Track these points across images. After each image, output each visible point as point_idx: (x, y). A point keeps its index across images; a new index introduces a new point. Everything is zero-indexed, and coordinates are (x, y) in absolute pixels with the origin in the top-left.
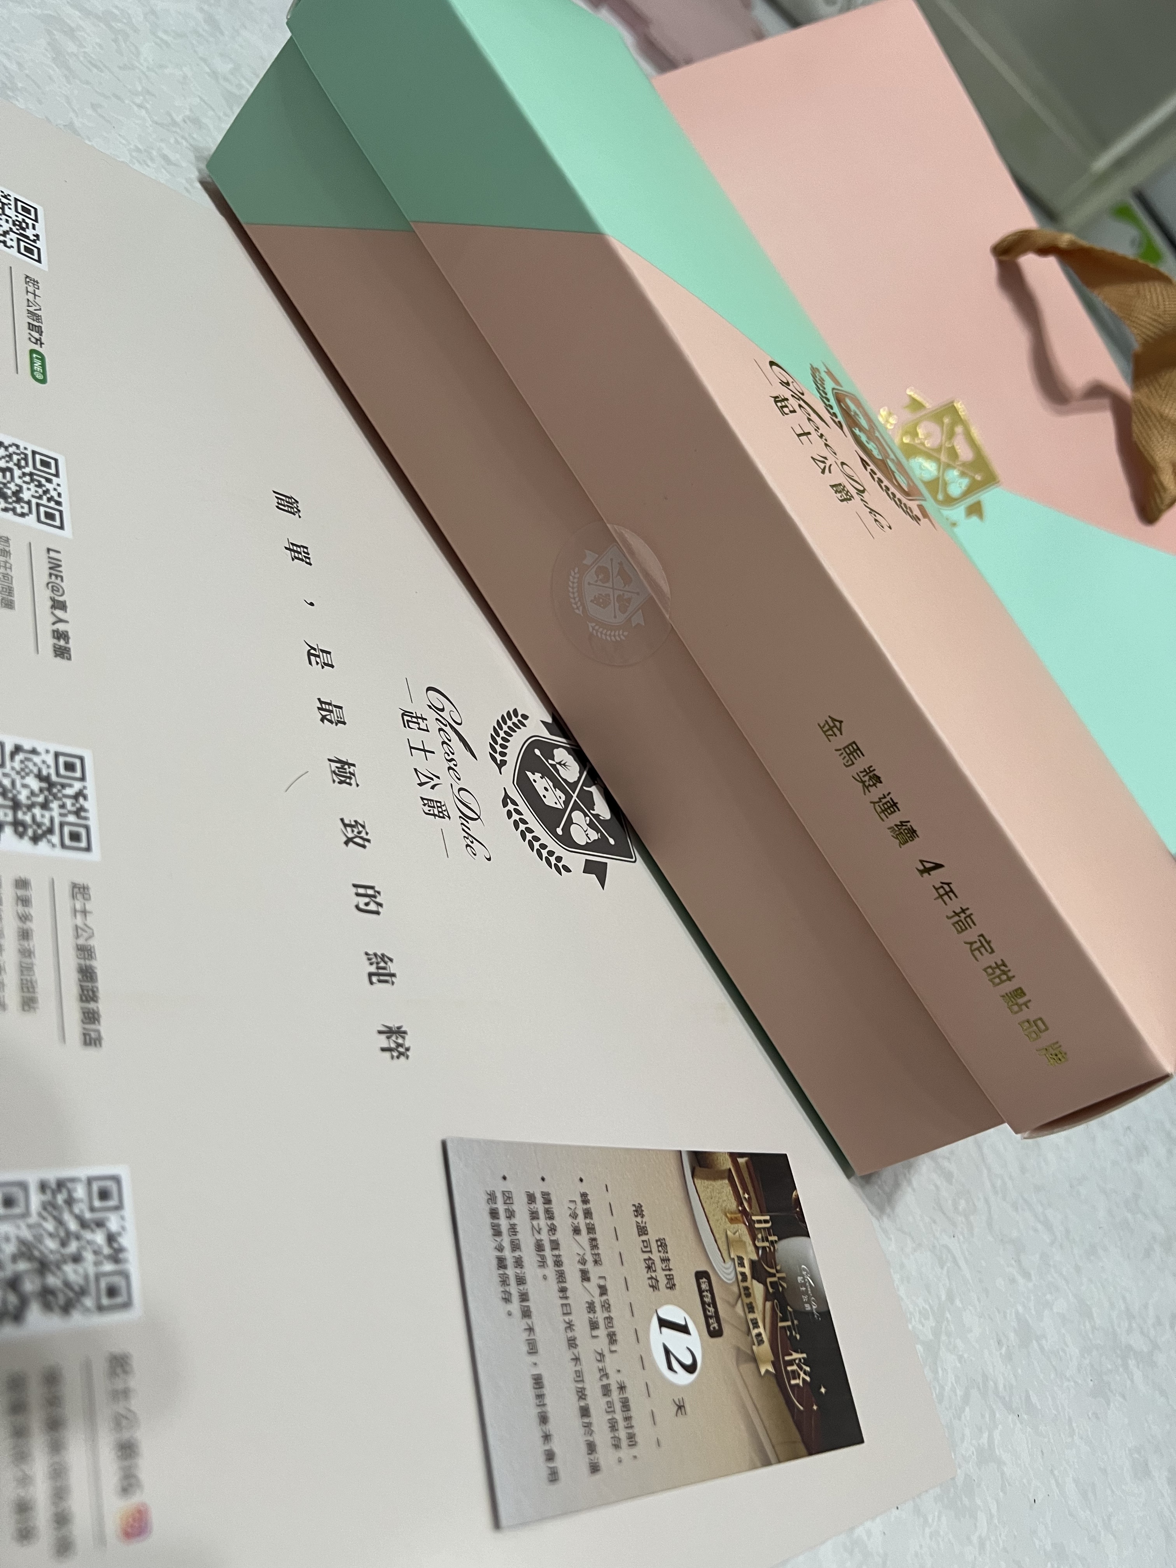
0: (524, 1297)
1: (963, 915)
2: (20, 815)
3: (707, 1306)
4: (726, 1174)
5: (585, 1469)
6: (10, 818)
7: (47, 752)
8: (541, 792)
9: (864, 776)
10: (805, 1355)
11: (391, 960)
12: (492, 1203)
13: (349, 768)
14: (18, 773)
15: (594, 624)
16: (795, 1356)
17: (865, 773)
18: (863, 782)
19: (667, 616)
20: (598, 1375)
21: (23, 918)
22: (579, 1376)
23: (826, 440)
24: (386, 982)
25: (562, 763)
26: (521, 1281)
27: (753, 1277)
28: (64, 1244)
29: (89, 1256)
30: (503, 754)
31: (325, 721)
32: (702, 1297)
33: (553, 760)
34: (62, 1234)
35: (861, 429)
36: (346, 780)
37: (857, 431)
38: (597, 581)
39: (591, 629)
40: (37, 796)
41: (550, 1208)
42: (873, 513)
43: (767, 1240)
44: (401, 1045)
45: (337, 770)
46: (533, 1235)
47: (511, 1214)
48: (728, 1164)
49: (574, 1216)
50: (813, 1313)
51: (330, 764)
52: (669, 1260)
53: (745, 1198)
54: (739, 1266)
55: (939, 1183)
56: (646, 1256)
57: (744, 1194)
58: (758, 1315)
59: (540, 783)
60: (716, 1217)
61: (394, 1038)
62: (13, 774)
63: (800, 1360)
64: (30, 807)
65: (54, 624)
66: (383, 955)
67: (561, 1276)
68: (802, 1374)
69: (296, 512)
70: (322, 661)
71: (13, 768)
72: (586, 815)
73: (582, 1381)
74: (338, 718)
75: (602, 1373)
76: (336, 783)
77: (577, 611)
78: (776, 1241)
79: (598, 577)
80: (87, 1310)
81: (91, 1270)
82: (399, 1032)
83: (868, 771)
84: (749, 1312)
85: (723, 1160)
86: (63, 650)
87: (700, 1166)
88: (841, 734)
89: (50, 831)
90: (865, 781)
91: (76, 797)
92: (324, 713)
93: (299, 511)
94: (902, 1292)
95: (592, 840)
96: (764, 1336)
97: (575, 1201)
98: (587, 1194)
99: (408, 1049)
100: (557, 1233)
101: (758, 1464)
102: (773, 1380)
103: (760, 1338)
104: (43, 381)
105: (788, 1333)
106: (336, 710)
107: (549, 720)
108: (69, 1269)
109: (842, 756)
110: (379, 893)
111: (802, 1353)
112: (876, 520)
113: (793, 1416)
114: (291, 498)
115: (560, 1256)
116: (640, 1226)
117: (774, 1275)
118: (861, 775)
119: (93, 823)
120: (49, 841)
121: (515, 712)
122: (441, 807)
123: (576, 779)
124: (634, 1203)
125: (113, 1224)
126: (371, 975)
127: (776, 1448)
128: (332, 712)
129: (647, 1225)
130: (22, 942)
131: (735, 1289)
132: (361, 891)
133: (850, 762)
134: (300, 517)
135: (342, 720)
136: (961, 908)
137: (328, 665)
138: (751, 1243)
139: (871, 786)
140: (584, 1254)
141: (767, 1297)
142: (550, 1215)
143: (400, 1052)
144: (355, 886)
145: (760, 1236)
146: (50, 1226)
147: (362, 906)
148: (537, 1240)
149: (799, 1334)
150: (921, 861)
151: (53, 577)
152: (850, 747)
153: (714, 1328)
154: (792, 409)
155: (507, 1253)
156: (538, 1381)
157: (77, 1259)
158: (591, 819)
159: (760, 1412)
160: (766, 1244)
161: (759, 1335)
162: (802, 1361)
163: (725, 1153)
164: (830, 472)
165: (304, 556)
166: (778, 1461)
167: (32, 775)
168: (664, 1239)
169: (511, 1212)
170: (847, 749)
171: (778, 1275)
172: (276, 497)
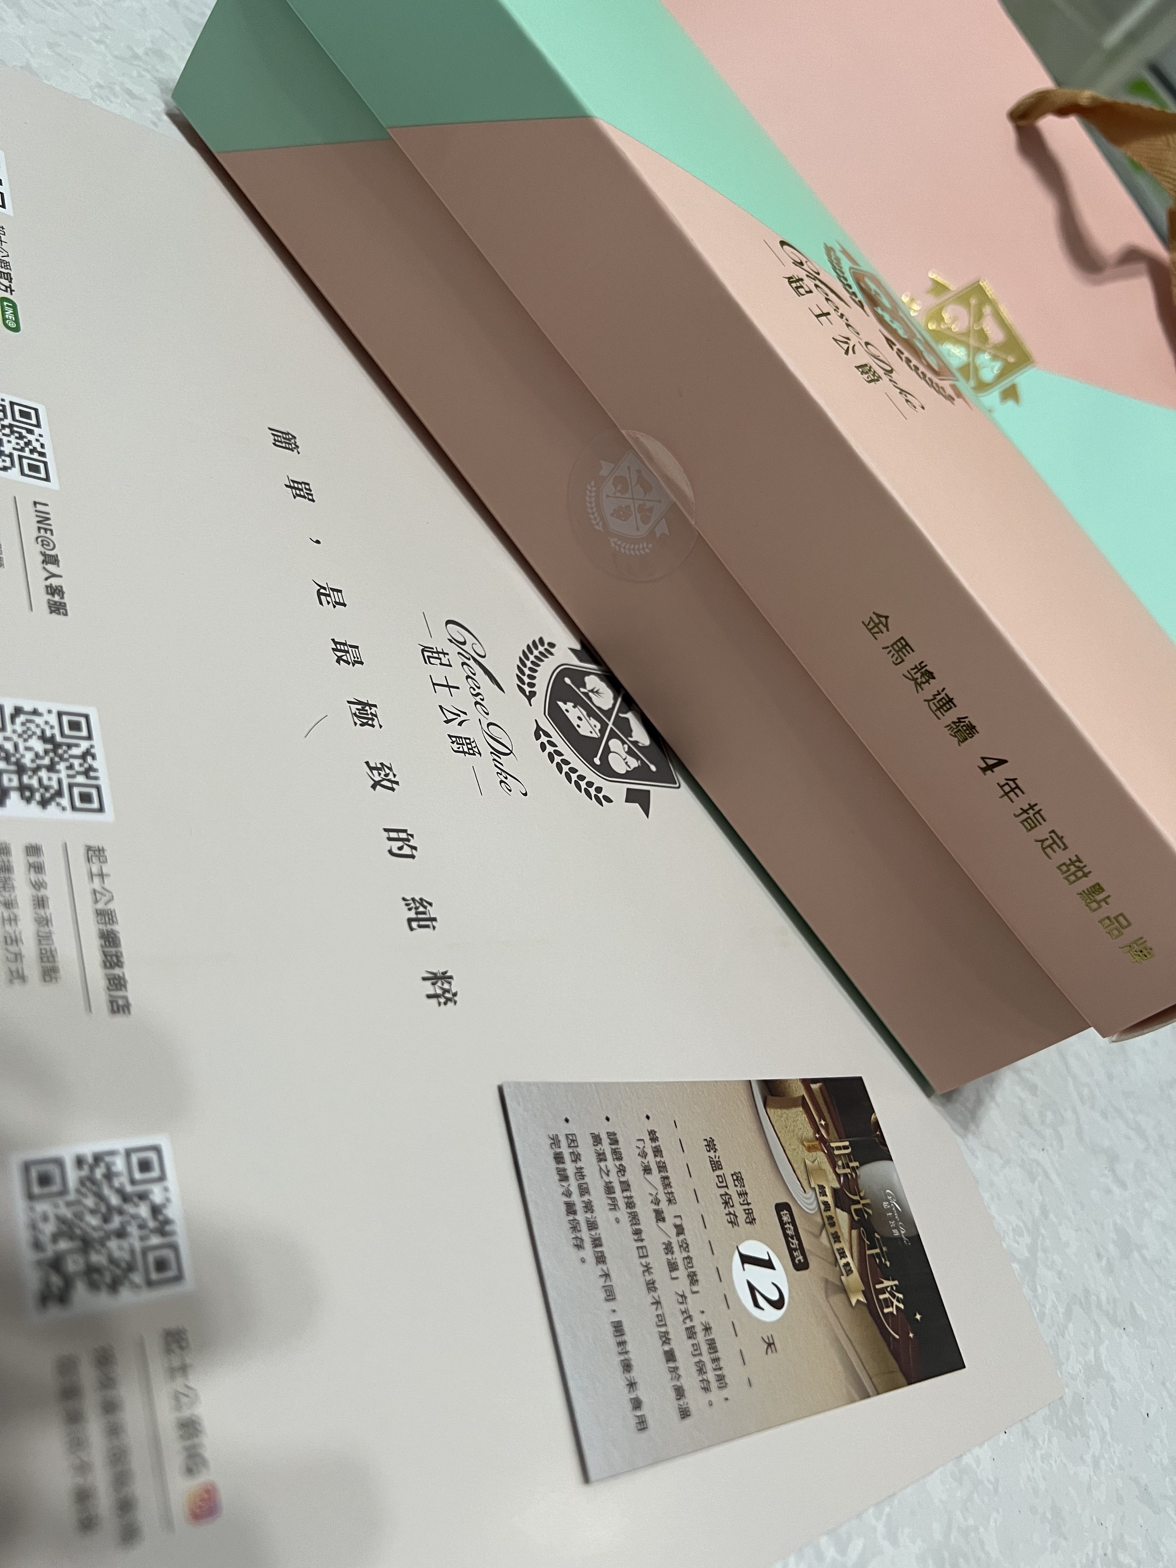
0: (597, 1242)
1: (1031, 812)
2: (25, 779)
3: (790, 1239)
4: (800, 1101)
5: (676, 1415)
6: (15, 783)
7: (50, 712)
8: (575, 722)
9: (916, 673)
10: (896, 1282)
11: (431, 904)
12: (556, 1147)
13: (371, 709)
14: (20, 736)
15: (616, 540)
16: (887, 1283)
17: (916, 670)
18: (915, 680)
19: (693, 523)
20: (681, 1318)
21: (37, 887)
22: (661, 1320)
23: (847, 320)
24: (427, 926)
25: (595, 690)
26: (592, 1225)
27: (836, 1206)
28: (106, 1219)
29: (133, 1230)
30: (532, 685)
31: (341, 662)
32: (784, 1230)
33: (585, 687)
34: (103, 1209)
35: (884, 308)
36: (368, 722)
37: (879, 311)
38: (614, 493)
39: (613, 545)
40: (42, 758)
41: (617, 1149)
42: (903, 393)
43: (848, 1167)
44: (448, 991)
45: (357, 712)
46: (602, 1177)
47: (576, 1158)
48: (802, 1091)
49: (644, 1155)
50: (902, 1238)
51: (350, 707)
52: (746, 1194)
53: (821, 1125)
54: (820, 1196)
55: (1023, 1095)
56: (722, 1191)
57: (820, 1121)
58: (845, 1245)
59: (573, 713)
60: (793, 1147)
61: (439, 984)
62: (15, 737)
63: (892, 1287)
64: (36, 770)
65: (46, 579)
66: (421, 899)
67: (634, 1218)
68: (895, 1302)
69: (295, 448)
70: (333, 600)
71: (14, 731)
72: (624, 743)
73: (665, 1325)
74: (355, 658)
75: (685, 1315)
76: (358, 725)
77: (597, 527)
78: (857, 1167)
79: (616, 488)
80: (135, 1286)
81: (137, 1245)
82: (445, 977)
83: (919, 668)
84: (835, 1242)
85: (795, 1087)
86: (58, 605)
87: (772, 1095)
88: (888, 630)
89: (59, 793)
90: (917, 679)
91: (84, 756)
92: (339, 654)
93: (297, 447)
94: (993, 1211)
95: (632, 768)
96: (852, 1265)
97: (643, 1140)
98: (655, 1132)
99: (455, 995)
100: (626, 1174)
101: (856, 1397)
102: (865, 1309)
103: (848, 1268)
104: (17, 329)
105: (878, 1261)
106: (352, 650)
107: (578, 647)
108: (113, 1244)
109: (891, 654)
110: (412, 836)
111: (893, 1280)
112: (907, 401)
113: (889, 1346)
114: (288, 434)
115: (631, 1197)
116: (714, 1161)
117: (858, 1202)
118: (913, 672)
119: (103, 783)
120: (58, 804)
121: (541, 640)
122: (470, 744)
123: (610, 706)
124: (705, 1138)
125: (157, 1197)
126: (410, 921)
127: (874, 1379)
128: (348, 652)
129: (721, 1160)
130: (39, 911)
131: (819, 1220)
132: (393, 835)
133: (899, 660)
134: (299, 453)
135: (359, 660)
136: (1029, 804)
137: (339, 604)
138: (831, 1170)
139: (924, 683)
140: (657, 1194)
141: (853, 1225)
142: (617, 1155)
143: (447, 997)
144: (386, 830)
145: (840, 1163)
146: (90, 1202)
147: (395, 851)
148: (606, 1183)
149: (889, 1261)
150: (983, 758)
151: (42, 531)
152: (898, 643)
153: (799, 1261)
154: (808, 290)
155: (576, 1198)
156: (618, 1328)
157: (121, 1234)
158: (629, 747)
159: (855, 1344)
160: (848, 1171)
161: (847, 1264)
162: (894, 1288)
163: (797, 1079)
164: (854, 352)
165: (306, 493)
166: (876, 1393)
167: (34, 737)
168: (739, 1172)
169: (577, 1156)
170: (895, 646)
171: (862, 1202)
172: (273, 434)
